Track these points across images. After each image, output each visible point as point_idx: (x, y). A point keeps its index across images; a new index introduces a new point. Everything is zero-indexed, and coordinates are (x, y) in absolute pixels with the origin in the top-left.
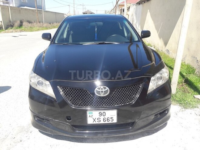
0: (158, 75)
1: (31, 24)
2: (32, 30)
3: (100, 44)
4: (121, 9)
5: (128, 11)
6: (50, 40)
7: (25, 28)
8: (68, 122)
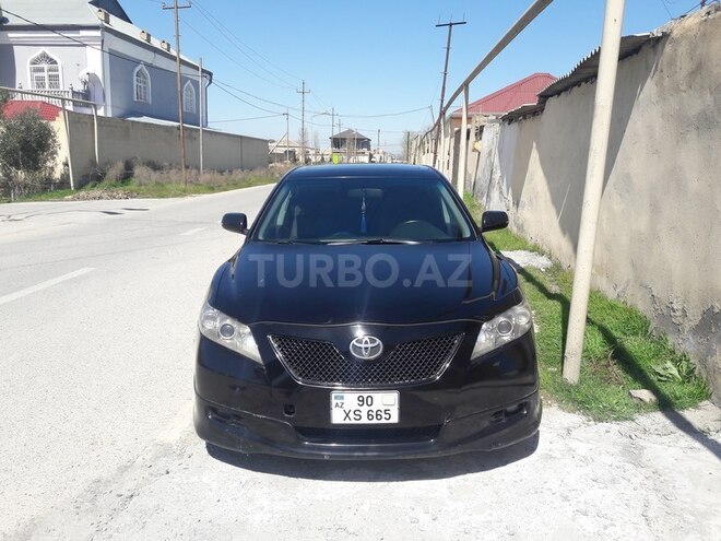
0: (501, 319)
1: (158, 173)
2: (164, 193)
3: (369, 243)
4: (456, 129)
5: (477, 140)
6: (243, 233)
7: (141, 185)
8: (289, 420)
